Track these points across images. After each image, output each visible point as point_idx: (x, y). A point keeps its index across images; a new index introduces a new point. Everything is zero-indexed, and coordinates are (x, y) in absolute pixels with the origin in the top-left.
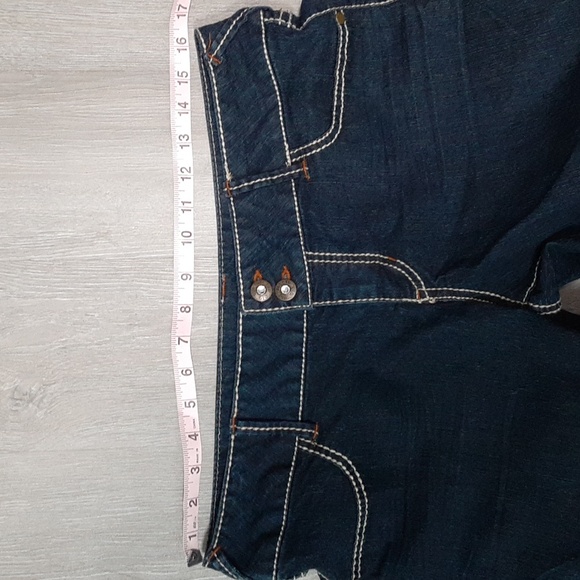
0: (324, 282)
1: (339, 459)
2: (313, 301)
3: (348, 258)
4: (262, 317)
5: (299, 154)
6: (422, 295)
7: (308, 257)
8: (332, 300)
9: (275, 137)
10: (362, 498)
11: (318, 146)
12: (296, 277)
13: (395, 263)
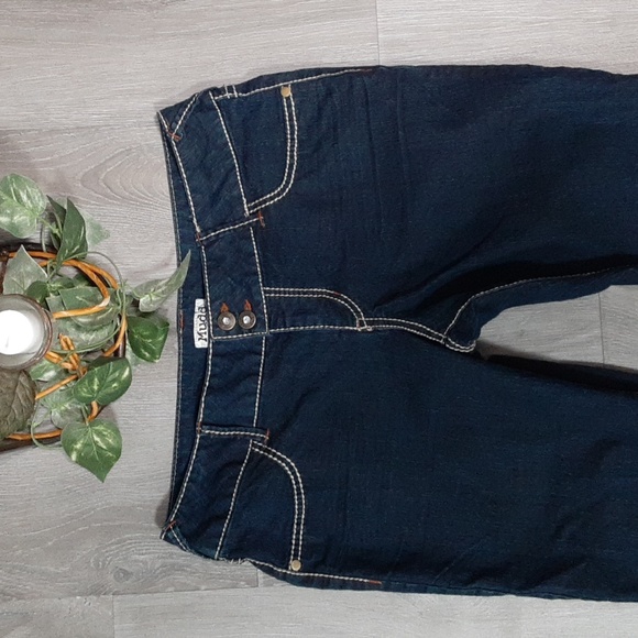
0: (279, 312)
1: (283, 460)
2: (270, 328)
3: (299, 293)
4: (228, 343)
5: (256, 206)
6: (362, 324)
7: (266, 292)
8: (285, 327)
9: (235, 193)
10: (299, 494)
11: (271, 198)
12: (256, 309)
13: (339, 297)
